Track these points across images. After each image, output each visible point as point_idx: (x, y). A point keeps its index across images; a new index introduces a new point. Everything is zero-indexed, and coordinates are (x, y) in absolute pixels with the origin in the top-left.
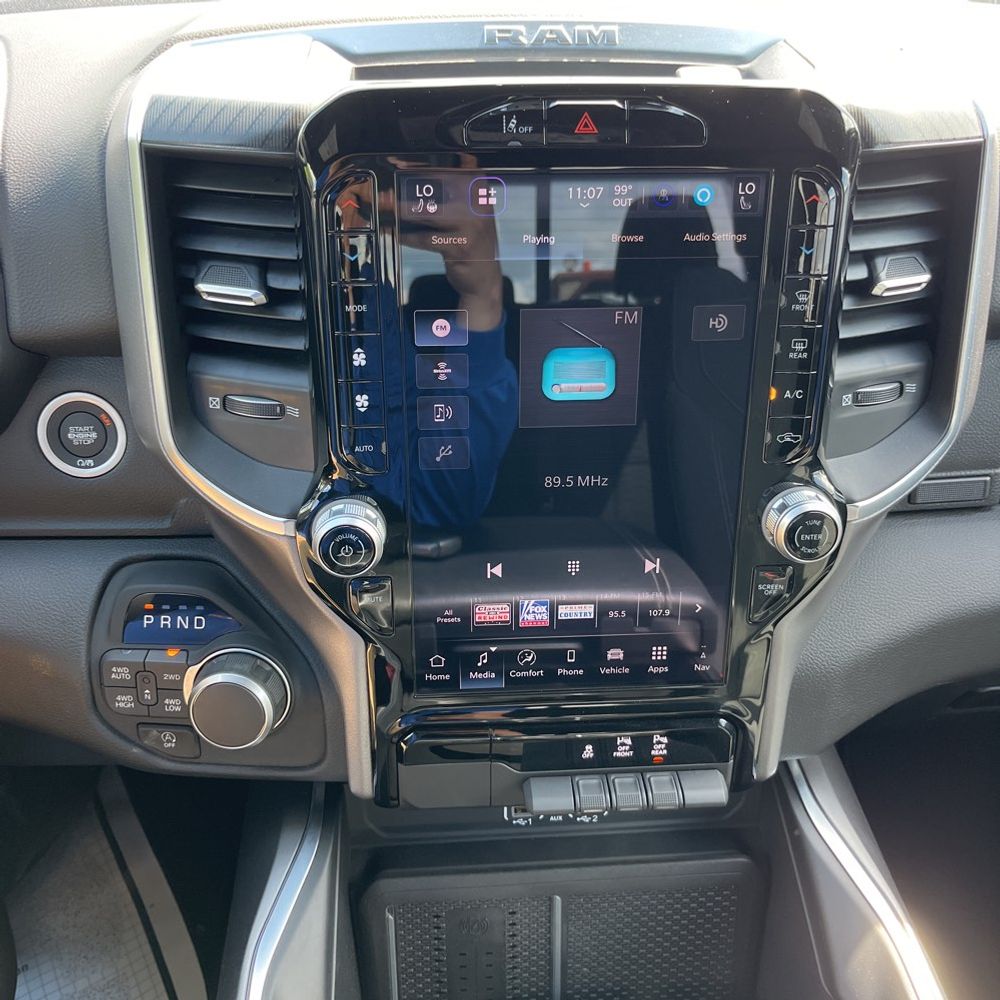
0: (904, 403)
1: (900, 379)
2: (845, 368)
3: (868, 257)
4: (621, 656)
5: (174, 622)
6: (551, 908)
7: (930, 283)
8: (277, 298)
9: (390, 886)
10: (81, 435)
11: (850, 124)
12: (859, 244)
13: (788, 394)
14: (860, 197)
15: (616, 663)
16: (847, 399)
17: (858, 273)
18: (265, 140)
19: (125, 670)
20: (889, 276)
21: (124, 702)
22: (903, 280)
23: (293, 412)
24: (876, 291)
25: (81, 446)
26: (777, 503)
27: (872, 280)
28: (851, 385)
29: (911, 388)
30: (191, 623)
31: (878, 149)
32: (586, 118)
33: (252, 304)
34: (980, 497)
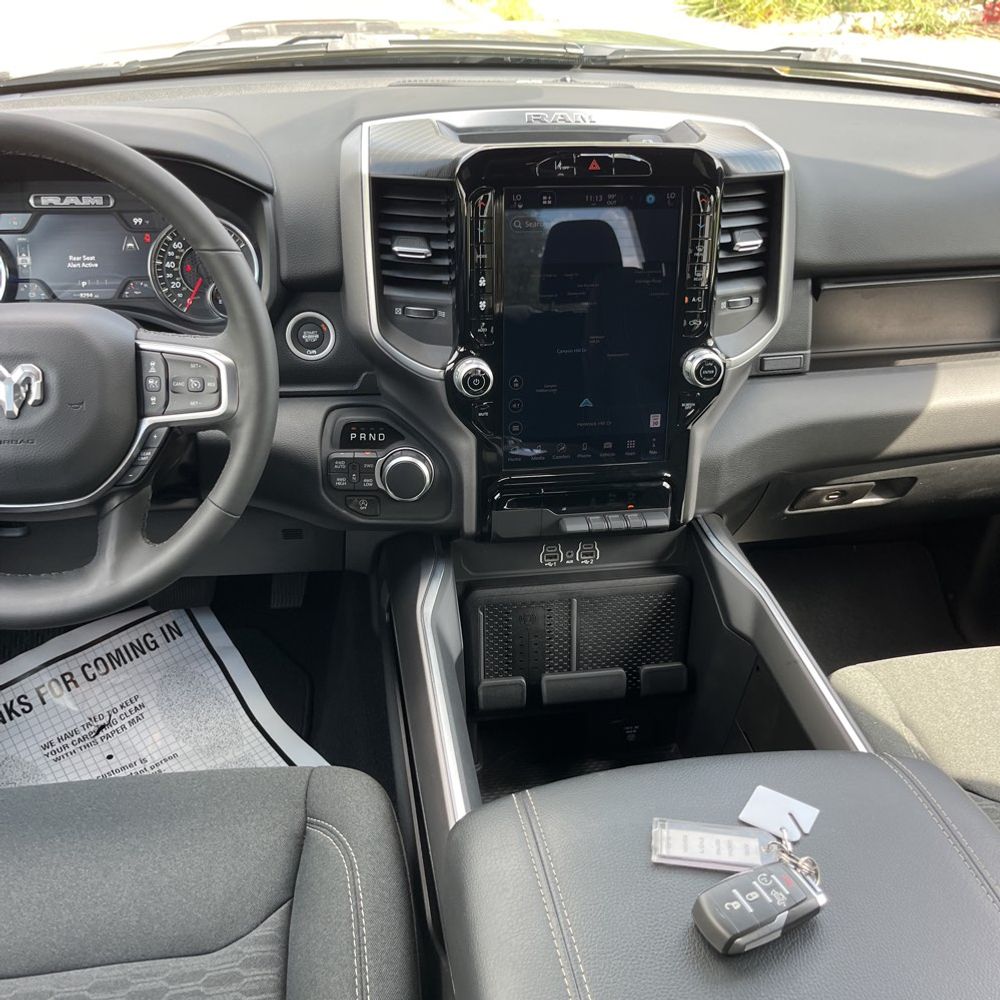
0: (753, 308)
1: (750, 295)
2: (721, 290)
3: (731, 231)
4: (611, 446)
5: (367, 437)
6: (570, 607)
7: (762, 245)
8: (436, 253)
9: (482, 594)
10: (310, 336)
11: (718, 165)
12: (725, 224)
13: (694, 300)
14: (725, 200)
15: (607, 450)
16: (724, 305)
17: (726, 239)
18: (439, 173)
19: (343, 462)
20: (742, 241)
21: (341, 482)
22: (750, 243)
23: (442, 314)
24: (735, 248)
25: (310, 342)
26: (690, 357)
27: (732, 243)
28: (725, 297)
29: (756, 300)
30: (377, 437)
31: (734, 176)
32: (594, 162)
33: (423, 257)
34: (798, 366)
